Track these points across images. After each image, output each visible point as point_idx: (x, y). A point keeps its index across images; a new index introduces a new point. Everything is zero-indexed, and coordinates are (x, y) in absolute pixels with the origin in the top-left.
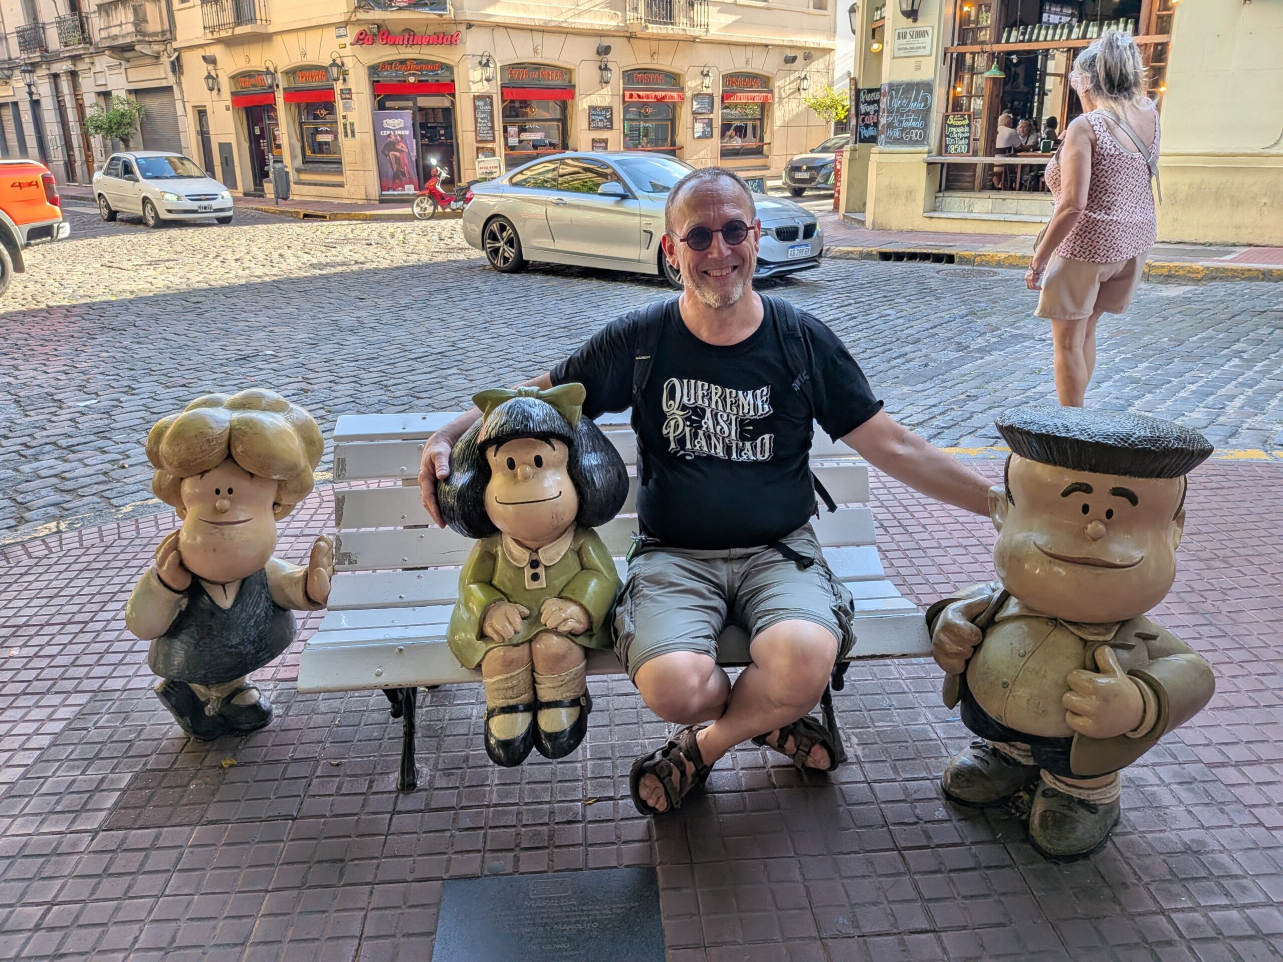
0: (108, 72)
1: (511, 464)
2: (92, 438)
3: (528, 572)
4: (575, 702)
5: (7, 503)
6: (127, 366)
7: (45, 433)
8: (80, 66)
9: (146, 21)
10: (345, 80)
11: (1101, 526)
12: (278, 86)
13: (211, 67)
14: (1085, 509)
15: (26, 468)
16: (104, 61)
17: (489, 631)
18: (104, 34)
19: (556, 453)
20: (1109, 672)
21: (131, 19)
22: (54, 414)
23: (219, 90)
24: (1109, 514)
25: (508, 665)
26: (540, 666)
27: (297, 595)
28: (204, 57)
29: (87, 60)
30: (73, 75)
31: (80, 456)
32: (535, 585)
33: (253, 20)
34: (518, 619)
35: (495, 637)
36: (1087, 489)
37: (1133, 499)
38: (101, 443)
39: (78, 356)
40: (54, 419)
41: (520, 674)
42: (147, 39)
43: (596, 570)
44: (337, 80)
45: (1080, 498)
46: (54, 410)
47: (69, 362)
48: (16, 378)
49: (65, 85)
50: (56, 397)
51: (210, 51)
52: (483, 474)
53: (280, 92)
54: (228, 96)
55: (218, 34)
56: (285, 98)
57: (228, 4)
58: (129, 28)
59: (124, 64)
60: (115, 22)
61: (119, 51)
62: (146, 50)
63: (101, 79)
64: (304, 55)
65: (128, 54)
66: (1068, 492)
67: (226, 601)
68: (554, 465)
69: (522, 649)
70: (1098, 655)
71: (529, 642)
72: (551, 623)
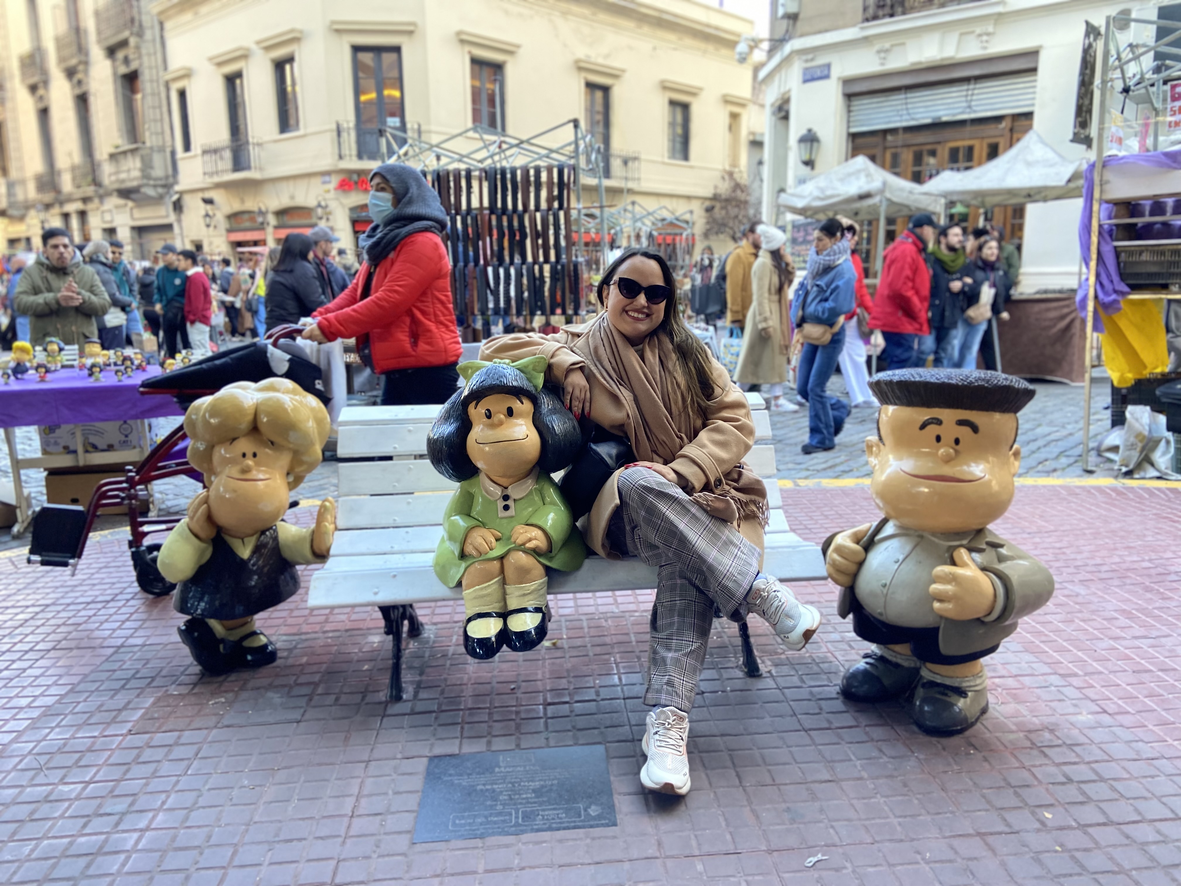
0: (114, 211)
3: (501, 504)
4: (538, 610)
8: (90, 207)
9: (152, 168)
10: (328, 219)
11: (952, 452)
12: (268, 224)
13: (209, 207)
14: (938, 439)
16: (111, 202)
17: (469, 549)
18: (113, 178)
19: (524, 407)
20: (964, 565)
21: (139, 165)
23: (215, 227)
24: (957, 441)
25: (485, 578)
26: (509, 577)
27: (306, 550)
28: (203, 199)
29: (97, 201)
30: (82, 214)
32: (506, 514)
33: (248, 168)
34: (492, 540)
35: (474, 553)
36: (939, 422)
37: (975, 429)
41: (493, 586)
42: (152, 183)
43: (554, 505)
44: (321, 218)
45: (933, 430)
49: (75, 222)
51: (208, 195)
53: (270, 230)
54: (224, 232)
55: (216, 179)
56: (274, 233)
57: (228, 154)
58: (136, 174)
59: (130, 204)
60: (125, 168)
61: (126, 193)
62: (151, 192)
63: (108, 217)
64: (292, 198)
65: (133, 196)
66: (923, 427)
67: (245, 552)
68: (521, 415)
69: (496, 564)
70: (956, 555)
71: (501, 558)
72: (519, 541)
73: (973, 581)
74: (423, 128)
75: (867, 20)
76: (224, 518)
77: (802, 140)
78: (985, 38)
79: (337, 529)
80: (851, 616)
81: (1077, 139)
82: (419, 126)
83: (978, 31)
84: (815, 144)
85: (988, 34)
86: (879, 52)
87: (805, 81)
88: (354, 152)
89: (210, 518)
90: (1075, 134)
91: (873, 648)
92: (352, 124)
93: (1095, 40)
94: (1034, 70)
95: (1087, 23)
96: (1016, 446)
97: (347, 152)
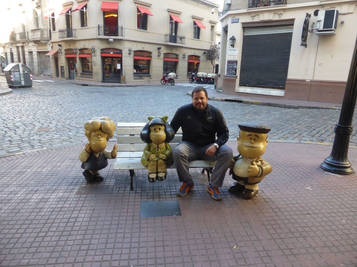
0: (32, 47)
1: (155, 129)
2: (45, 133)
3: (157, 149)
4: (164, 172)
5: (29, 145)
6: (48, 118)
7: (33, 131)
8: (24, 45)
9: (44, 35)
10: (95, 53)
11: (253, 141)
12: (77, 53)
13: (60, 47)
14: (251, 139)
15: (31, 138)
16: (31, 44)
17: (150, 158)
18: (32, 37)
19: (163, 128)
20: (254, 165)
21: (40, 34)
22: (34, 127)
23: (62, 53)
24: (255, 139)
25: (153, 165)
26: (158, 165)
27: (110, 156)
28: (58, 45)
29: (27, 43)
30: (23, 47)
31: (43, 136)
32: (158, 151)
33: (72, 36)
34: (155, 157)
35: (151, 160)
36: (251, 135)
37: (258, 137)
38: (47, 134)
39: (35, 115)
40: (34, 128)
41: (155, 167)
42: (44, 39)
43: (168, 149)
44: (93, 52)
45: (250, 136)
46: (33, 126)
47: (34, 116)
48: (22, 119)
49: (20, 49)
50: (33, 124)
51: (60, 44)
52: (149, 132)
53: (78, 54)
54: (64, 54)
55: (62, 39)
56: (79, 56)
57: (66, 32)
58: (40, 36)
59: (37, 45)
60: (35, 35)
61: (36, 42)
62: (43, 42)
63: (30, 48)
64: (85, 46)
65: (38, 43)
66: (248, 136)
67: (97, 156)
68: (162, 129)
69: (156, 162)
70: (253, 163)
71: (157, 161)
72: (161, 158)
73: (256, 168)
74: (123, 27)
75: (249, 7)
76: (93, 148)
77: (231, 39)
78: (280, 15)
79: (117, 151)
80: (232, 175)
81: (302, 45)
82: (122, 26)
83: (279, 13)
84: (234, 40)
85: (281, 14)
86: (252, 16)
87: (232, 23)
88: (103, 34)
89: (90, 148)
90: (302, 43)
91: (235, 181)
92: (103, 26)
93: (309, 18)
94: (293, 25)
95: (307, 13)
96: (267, 140)
97: (101, 34)
